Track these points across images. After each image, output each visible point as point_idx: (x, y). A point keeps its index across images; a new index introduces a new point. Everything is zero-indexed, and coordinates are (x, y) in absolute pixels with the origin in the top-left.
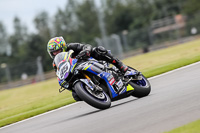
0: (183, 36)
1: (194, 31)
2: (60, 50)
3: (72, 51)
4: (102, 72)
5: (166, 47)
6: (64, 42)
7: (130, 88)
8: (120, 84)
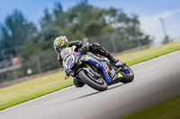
0: (20, 77)
1: (29, 71)
2: (65, 46)
3: (74, 47)
4: (99, 63)
5: (5, 86)
6: (67, 41)
7: (120, 75)
8: (113, 72)
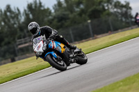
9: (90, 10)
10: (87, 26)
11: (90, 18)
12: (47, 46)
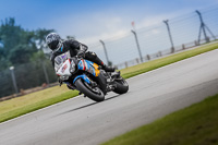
9: (13, 50)
10: (9, 76)
11: (13, 64)
12: (76, 67)
